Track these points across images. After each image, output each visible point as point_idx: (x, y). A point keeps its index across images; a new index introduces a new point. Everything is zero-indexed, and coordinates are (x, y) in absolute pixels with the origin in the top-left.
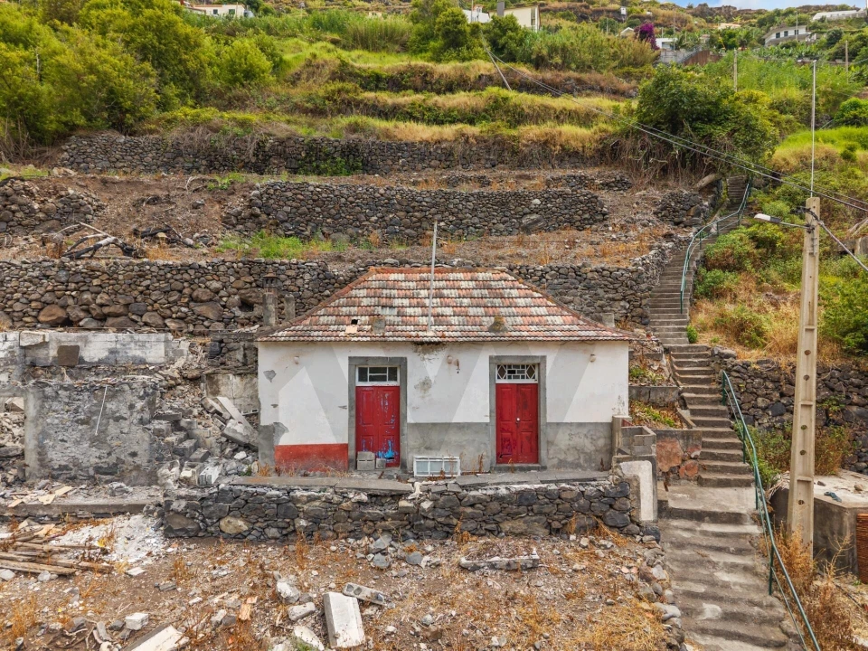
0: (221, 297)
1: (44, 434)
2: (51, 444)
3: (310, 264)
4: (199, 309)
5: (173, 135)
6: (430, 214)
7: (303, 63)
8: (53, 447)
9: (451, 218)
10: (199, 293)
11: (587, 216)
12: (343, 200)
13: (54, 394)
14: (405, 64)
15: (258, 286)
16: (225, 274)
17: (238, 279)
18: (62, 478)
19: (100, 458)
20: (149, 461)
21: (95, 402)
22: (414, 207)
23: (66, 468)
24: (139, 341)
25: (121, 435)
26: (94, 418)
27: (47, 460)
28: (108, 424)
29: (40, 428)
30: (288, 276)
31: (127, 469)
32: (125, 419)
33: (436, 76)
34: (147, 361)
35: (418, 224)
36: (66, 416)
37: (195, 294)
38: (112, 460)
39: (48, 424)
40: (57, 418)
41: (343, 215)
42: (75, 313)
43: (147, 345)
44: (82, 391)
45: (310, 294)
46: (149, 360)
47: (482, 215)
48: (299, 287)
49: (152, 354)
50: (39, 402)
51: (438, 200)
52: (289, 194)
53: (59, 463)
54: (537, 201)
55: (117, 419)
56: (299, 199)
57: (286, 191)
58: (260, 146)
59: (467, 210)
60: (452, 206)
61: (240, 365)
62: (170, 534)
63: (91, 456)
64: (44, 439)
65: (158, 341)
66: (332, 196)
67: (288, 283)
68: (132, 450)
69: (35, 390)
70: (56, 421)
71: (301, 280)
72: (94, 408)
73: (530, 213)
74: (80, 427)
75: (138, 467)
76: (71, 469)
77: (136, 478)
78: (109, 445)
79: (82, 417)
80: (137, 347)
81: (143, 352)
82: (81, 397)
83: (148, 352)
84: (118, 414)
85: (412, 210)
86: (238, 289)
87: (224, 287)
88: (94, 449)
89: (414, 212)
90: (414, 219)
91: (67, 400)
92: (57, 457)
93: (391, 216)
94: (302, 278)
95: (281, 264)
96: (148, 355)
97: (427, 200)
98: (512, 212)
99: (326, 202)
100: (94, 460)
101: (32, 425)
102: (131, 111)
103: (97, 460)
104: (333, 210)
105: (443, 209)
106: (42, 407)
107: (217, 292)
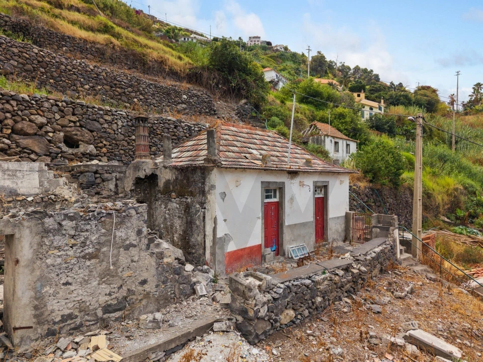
0: (47, 132)
1: (43, 280)
2: (51, 291)
3: (121, 113)
6: (128, 91)
8: (55, 294)
9: (141, 97)
10: (23, 125)
11: (207, 110)
12: (63, 67)
13: (56, 226)
15: (81, 126)
16: (50, 110)
17: (63, 117)
18: (64, 331)
19: (110, 295)
20: (157, 286)
21: (103, 231)
22: (116, 84)
23: (70, 316)
24: (8, 170)
25: (132, 264)
26: (105, 249)
27: (46, 313)
28: (118, 255)
29: (38, 273)
30: (106, 120)
31: (137, 299)
32: (135, 246)
34: (19, 192)
35: (119, 97)
36: (71, 253)
37: (19, 126)
38: (123, 292)
39: (48, 267)
40: (59, 256)
41: (63, 79)
43: (18, 174)
44: (90, 219)
45: (122, 137)
46: (20, 191)
47: (157, 99)
48: (114, 131)
49: (25, 184)
50: (37, 239)
51: (133, 83)
52: (16, 50)
53: (61, 313)
54: (185, 96)
55: (127, 248)
56: (26, 57)
57: (11, 47)
59: (149, 94)
60: (141, 89)
61: (113, 194)
63: (100, 295)
64: (43, 286)
65: (31, 170)
66: (53, 61)
67: (106, 126)
68: (143, 279)
69: (32, 223)
70: (59, 260)
71: (115, 125)
72: (103, 239)
73: (181, 103)
74: (88, 263)
75: (147, 295)
76: (76, 317)
77: (146, 307)
78: (121, 278)
79: (90, 250)
80: (6, 177)
81: (13, 182)
82: (88, 227)
83: (19, 182)
84: (128, 242)
85: (114, 86)
86: (62, 127)
87: (48, 122)
88: (104, 286)
89: (116, 88)
90: (117, 93)
91: (72, 232)
93: (99, 87)
94: (116, 123)
95: (100, 109)
96: (20, 185)
97: (125, 81)
98: (173, 100)
99: (49, 65)
100: (103, 299)
101: (27, 271)
103: (107, 298)
104: (54, 73)
105: (136, 90)
106: (41, 245)
107: (41, 126)
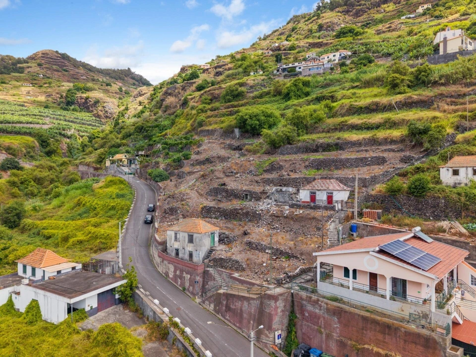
4: (297, 184)
5: (300, 144)
7: (339, 106)
9: (349, 164)
11: (382, 162)
14: (371, 101)
21: (284, 195)
24: (289, 188)
26: (284, 197)
33: (381, 104)
42: (282, 184)
47: (357, 162)
54: (370, 159)
58: (317, 145)
59: (353, 162)
60: (349, 161)
62: (290, 207)
63: (283, 201)
65: (291, 188)
69: (278, 193)
73: (368, 162)
81: (289, 190)
82: (282, 194)
92: (280, 200)
98: (364, 161)
102: (292, 140)
105: (347, 162)
